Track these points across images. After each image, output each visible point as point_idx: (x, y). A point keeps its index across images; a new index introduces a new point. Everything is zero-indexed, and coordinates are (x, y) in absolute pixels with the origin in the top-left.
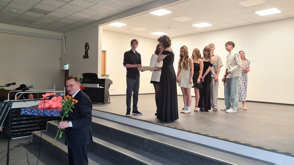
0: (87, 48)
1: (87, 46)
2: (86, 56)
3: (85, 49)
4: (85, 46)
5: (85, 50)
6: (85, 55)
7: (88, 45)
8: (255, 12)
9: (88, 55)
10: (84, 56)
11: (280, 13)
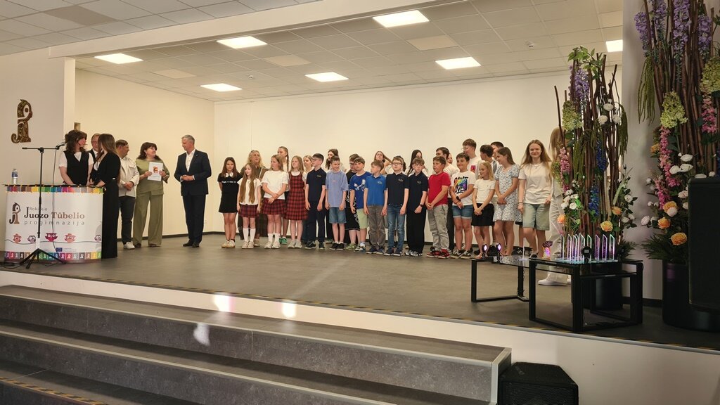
0: (26, 114)
1: (23, 107)
2: (22, 135)
3: (19, 116)
4: (19, 109)
5: (19, 121)
6: (17, 133)
7: (27, 107)
8: (437, 62)
9: (27, 133)
10: (13, 135)
11: (479, 67)
